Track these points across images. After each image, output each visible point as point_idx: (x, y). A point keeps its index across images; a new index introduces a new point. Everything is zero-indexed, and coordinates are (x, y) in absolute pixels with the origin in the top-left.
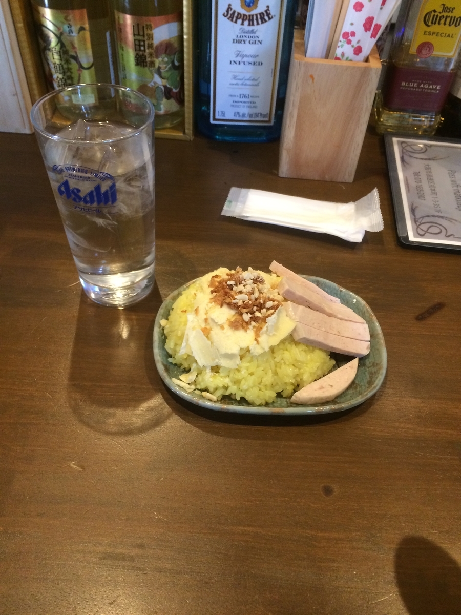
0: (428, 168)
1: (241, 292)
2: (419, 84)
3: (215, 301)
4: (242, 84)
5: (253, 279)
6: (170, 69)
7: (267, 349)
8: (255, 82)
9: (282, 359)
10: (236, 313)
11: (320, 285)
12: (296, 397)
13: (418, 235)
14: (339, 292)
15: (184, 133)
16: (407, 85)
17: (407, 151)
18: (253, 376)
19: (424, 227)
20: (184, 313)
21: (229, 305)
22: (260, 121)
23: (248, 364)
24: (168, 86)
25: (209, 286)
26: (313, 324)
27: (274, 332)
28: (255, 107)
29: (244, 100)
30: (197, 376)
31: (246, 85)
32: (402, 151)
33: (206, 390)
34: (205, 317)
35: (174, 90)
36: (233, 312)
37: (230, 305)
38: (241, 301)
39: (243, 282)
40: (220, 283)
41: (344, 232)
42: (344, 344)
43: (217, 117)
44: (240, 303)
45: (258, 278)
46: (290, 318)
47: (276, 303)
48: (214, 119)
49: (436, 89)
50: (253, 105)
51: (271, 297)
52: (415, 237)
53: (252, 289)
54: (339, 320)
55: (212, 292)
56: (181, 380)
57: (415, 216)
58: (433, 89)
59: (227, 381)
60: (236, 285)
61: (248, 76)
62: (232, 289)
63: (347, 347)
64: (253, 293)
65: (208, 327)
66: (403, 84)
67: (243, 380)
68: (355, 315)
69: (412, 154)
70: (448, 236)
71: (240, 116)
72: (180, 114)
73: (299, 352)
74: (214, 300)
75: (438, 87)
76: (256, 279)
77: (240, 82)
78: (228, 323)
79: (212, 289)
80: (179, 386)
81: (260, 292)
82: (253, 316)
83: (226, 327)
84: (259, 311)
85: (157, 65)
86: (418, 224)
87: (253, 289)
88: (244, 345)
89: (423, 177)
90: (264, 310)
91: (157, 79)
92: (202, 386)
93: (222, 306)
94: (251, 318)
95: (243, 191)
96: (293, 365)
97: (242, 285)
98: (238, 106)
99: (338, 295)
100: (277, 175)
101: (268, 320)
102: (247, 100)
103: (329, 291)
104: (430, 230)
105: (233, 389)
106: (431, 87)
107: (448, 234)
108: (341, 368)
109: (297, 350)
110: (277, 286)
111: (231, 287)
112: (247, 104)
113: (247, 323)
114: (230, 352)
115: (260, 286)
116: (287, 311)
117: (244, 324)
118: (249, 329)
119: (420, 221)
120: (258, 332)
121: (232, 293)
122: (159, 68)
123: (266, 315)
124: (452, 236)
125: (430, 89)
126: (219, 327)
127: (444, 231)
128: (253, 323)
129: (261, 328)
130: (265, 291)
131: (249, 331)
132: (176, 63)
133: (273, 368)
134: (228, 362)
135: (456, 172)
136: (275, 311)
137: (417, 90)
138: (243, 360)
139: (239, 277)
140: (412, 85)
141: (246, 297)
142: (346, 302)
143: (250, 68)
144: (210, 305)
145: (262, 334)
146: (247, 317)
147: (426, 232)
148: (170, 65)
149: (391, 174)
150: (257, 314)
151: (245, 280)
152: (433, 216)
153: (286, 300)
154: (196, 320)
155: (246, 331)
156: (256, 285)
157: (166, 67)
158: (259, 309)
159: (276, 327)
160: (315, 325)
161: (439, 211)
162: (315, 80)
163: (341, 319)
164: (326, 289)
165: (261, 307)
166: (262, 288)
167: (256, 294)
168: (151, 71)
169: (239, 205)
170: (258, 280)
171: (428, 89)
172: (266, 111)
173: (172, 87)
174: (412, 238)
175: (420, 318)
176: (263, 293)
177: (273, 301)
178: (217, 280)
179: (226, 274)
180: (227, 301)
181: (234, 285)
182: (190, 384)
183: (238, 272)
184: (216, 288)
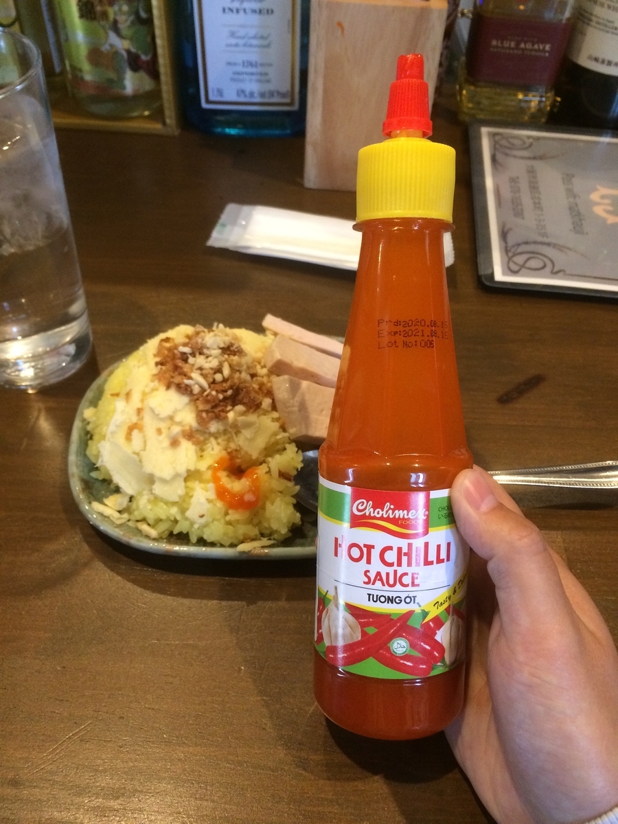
0: (531, 171)
2: (518, 44)
3: (160, 380)
4: (245, 45)
5: (222, 348)
6: (133, 23)
8: (264, 41)
10: (190, 402)
13: (509, 272)
15: (164, 123)
16: (500, 45)
17: (501, 146)
19: (520, 259)
20: (115, 397)
21: (179, 386)
22: (279, 104)
24: (133, 50)
25: (155, 355)
28: (268, 81)
29: (250, 70)
30: (130, 502)
31: (251, 46)
32: (495, 145)
33: (144, 520)
34: (139, 405)
35: (144, 58)
37: (181, 388)
39: (205, 351)
40: (169, 350)
43: (211, 98)
44: (196, 389)
45: (233, 344)
48: (208, 101)
49: (544, 50)
50: (263, 78)
52: (504, 274)
53: (217, 364)
55: (157, 364)
56: (106, 505)
57: (506, 243)
58: (539, 50)
60: (193, 355)
61: (252, 32)
62: (186, 361)
66: (494, 43)
69: (507, 151)
70: (554, 273)
71: (246, 96)
72: (155, 95)
74: (158, 377)
75: (548, 47)
76: (229, 347)
77: (241, 42)
79: (158, 359)
80: (101, 514)
85: (111, 17)
86: (510, 254)
87: (221, 364)
89: (524, 185)
91: (113, 38)
92: (137, 515)
93: (168, 387)
95: (246, 209)
97: (203, 356)
98: (241, 81)
100: (302, 185)
102: (254, 70)
104: (528, 265)
106: (536, 47)
107: (555, 270)
111: (184, 358)
112: (254, 77)
119: (513, 250)
121: (186, 368)
122: (115, 22)
124: (561, 274)
125: (536, 50)
127: (549, 264)
132: (143, 15)
135: (574, 176)
137: (515, 51)
139: (197, 343)
140: (508, 45)
143: (255, 19)
144: (152, 385)
147: (523, 266)
148: (132, 18)
149: (475, 180)
151: (208, 347)
152: (535, 243)
154: (126, 410)
156: (226, 357)
157: (126, 21)
161: (545, 235)
162: (345, 32)
167: (226, 373)
168: (103, 27)
169: (236, 230)
170: (232, 349)
171: (531, 50)
172: (285, 87)
173: (139, 52)
174: (499, 276)
175: (505, 399)
178: (167, 345)
179: (186, 337)
180: (177, 379)
181: (190, 354)
182: (120, 512)
183: (197, 333)
184: (164, 358)
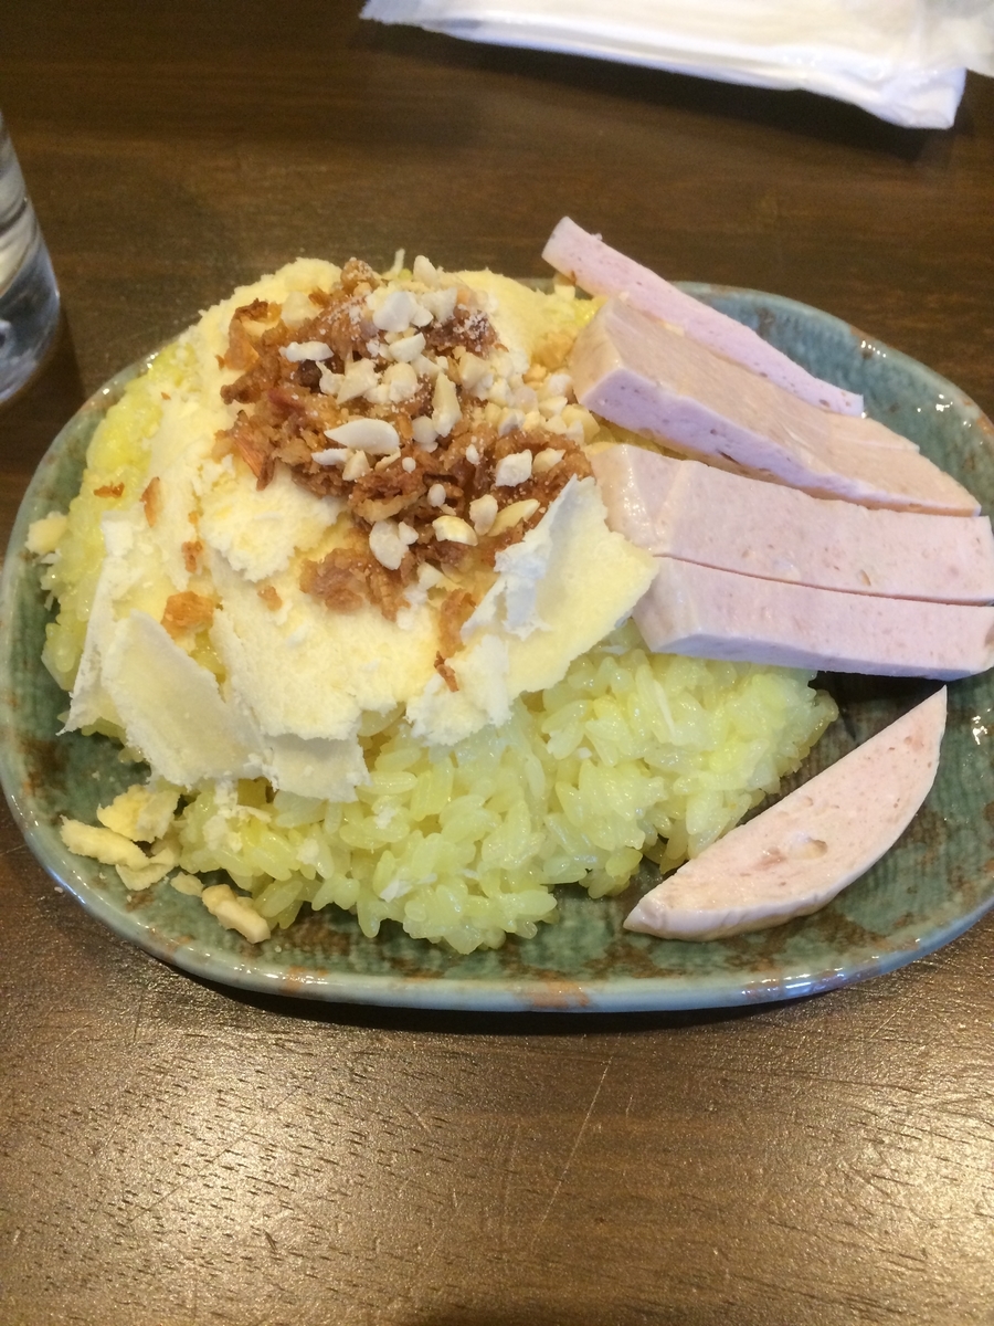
1: (361, 405)
3: (235, 451)
5: (427, 329)
7: (500, 712)
9: (586, 742)
10: (340, 517)
11: (773, 330)
12: (651, 914)
14: (857, 363)
18: (434, 838)
20: (111, 499)
21: (301, 472)
23: (408, 782)
25: (222, 363)
26: (745, 554)
27: (539, 623)
30: (178, 812)
33: (225, 879)
34: (188, 534)
36: (323, 512)
37: (308, 477)
38: (361, 456)
39: (373, 346)
41: (878, 85)
42: (887, 632)
44: (356, 468)
45: (460, 318)
46: (627, 538)
47: (551, 457)
51: (530, 421)
53: (415, 387)
54: (863, 510)
55: (229, 395)
56: (104, 827)
59: (310, 853)
60: (336, 364)
62: (314, 387)
63: (901, 645)
64: (426, 409)
65: (203, 590)
67: (387, 855)
68: (927, 468)
73: (672, 699)
74: (233, 442)
76: (448, 327)
78: (298, 572)
79: (231, 377)
81: (468, 397)
82: (425, 537)
83: (289, 590)
84: (460, 505)
87: (428, 386)
88: (380, 696)
90: (485, 506)
93: (265, 478)
94: (414, 547)
96: (642, 763)
97: (367, 365)
99: (853, 376)
101: (508, 557)
103: (812, 356)
105: (340, 890)
108: (868, 747)
109: (659, 689)
110: (569, 352)
111: (308, 376)
113: (394, 576)
114: (307, 730)
115: (469, 365)
116: (608, 498)
117: (380, 580)
118: (408, 605)
120: (452, 626)
121: (315, 409)
123: (498, 531)
126: (254, 593)
128: (428, 574)
129: (470, 602)
130: (498, 390)
131: (404, 618)
133: (539, 786)
134: (309, 769)
136: (545, 505)
138: (382, 760)
139: (347, 321)
141: (385, 434)
142: (888, 408)
144: (215, 470)
145: (477, 630)
146: (392, 544)
150: (451, 528)
151: (382, 333)
153: (609, 429)
154: (147, 549)
155: (390, 615)
156: (443, 361)
158: (457, 493)
159: (551, 594)
160: (754, 555)
163: (872, 504)
164: (801, 349)
165: (469, 483)
166: (480, 378)
167: (445, 415)
170: (459, 330)
176: (483, 404)
177: (537, 448)
178: (258, 328)
179: (311, 296)
180: (292, 452)
181: (328, 363)
182: (145, 847)
183: (349, 288)
184: (250, 374)
